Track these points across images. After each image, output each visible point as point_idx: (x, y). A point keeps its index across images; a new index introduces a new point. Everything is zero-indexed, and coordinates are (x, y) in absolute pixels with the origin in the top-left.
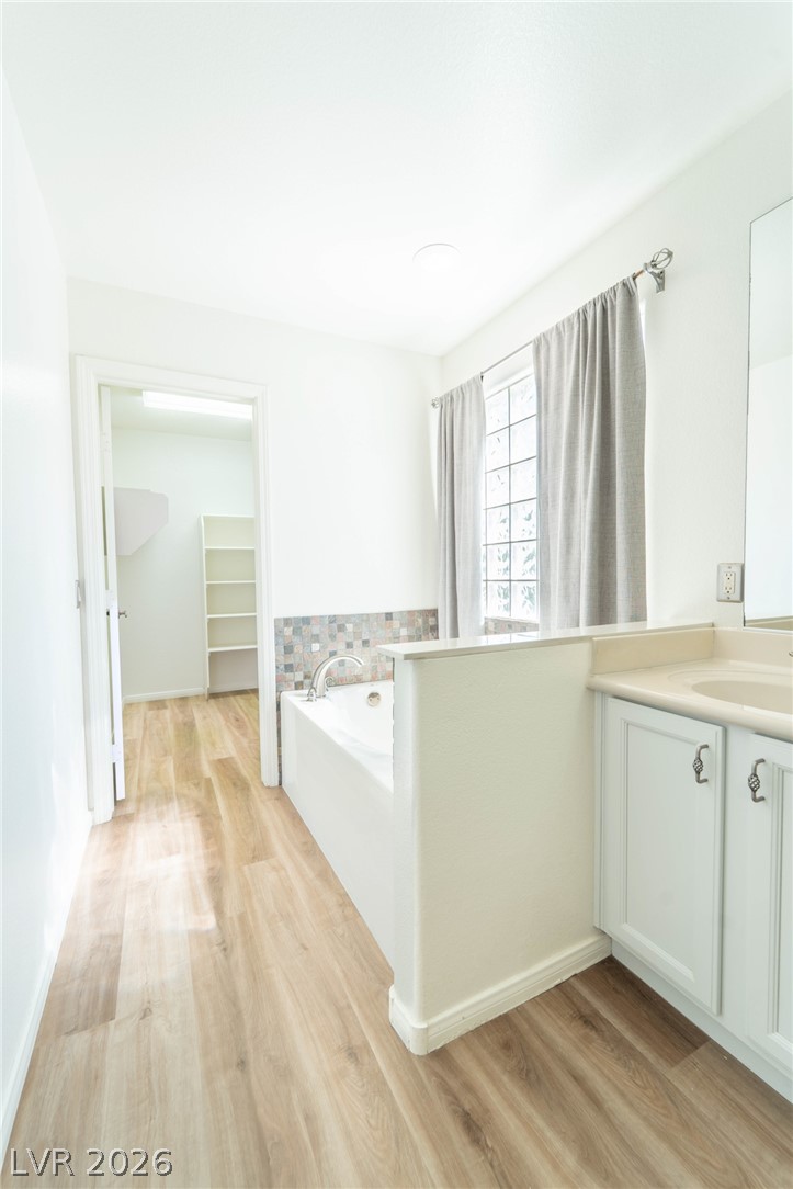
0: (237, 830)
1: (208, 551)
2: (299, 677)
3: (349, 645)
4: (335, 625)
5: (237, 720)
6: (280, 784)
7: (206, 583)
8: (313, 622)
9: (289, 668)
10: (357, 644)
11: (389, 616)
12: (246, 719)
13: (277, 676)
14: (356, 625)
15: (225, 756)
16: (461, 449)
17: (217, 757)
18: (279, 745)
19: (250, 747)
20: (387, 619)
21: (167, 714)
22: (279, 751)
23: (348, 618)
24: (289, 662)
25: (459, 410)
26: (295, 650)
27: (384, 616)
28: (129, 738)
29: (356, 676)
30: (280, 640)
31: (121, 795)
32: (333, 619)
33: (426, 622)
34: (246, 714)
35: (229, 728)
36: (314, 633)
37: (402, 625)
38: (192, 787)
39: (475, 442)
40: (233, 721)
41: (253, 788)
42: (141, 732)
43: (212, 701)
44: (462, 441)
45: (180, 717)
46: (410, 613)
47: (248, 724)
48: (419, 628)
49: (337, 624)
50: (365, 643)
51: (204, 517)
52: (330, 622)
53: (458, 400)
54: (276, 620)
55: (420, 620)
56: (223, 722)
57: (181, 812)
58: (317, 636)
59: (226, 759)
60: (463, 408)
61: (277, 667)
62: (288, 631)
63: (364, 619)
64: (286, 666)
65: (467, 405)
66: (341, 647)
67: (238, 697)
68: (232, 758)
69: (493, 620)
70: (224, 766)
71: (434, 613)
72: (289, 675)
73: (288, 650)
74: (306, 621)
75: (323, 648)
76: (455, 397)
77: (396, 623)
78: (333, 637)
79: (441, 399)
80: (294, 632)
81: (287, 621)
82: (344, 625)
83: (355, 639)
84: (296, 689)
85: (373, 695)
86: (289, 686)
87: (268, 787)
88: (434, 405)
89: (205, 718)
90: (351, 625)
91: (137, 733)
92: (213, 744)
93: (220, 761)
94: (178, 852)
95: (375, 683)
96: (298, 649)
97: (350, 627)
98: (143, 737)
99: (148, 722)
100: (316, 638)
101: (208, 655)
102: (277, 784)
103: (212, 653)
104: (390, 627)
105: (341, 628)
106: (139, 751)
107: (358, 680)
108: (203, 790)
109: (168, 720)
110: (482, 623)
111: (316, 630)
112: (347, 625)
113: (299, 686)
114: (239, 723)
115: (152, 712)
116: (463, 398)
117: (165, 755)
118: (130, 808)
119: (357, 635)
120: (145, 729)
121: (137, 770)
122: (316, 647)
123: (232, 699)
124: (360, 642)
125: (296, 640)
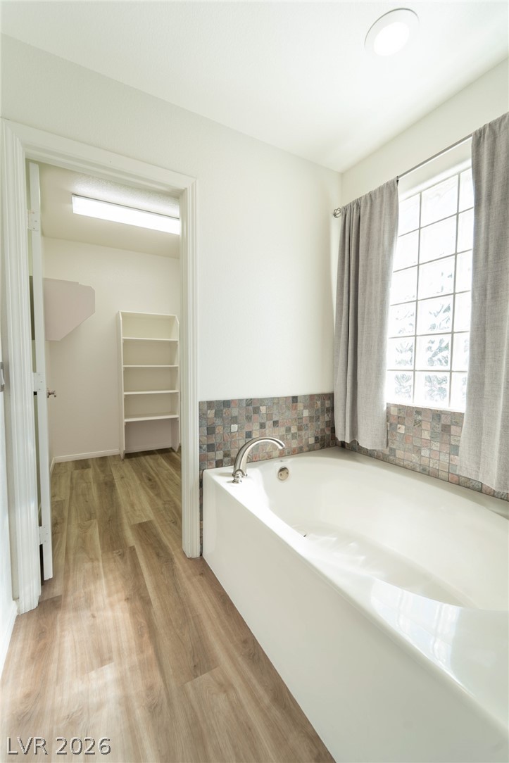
0: (170, 620)
1: (125, 340)
2: (220, 455)
3: (263, 426)
4: (251, 408)
5: (150, 480)
6: (201, 555)
7: (123, 366)
8: (232, 405)
9: (211, 447)
10: (269, 424)
11: (295, 399)
12: (157, 479)
13: (200, 455)
14: (269, 408)
15: (145, 520)
16: (367, 251)
17: (138, 520)
18: (201, 519)
19: (165, 508)
20: (293, 402)
21: (90, 473)
22: (201, 525)
23: (261, 401)
24: (210, 442)
25: (367, 216)
26: (217, 431)
27: (291, 399)
28: (57, 499)
29: (267, 453)
30: (204, 422)
31: (49, 574)
32: (250, 402)
33: (323, 404)
34: (156, 474)
35: (144, 488)
36: (233, 415)
37: (305, 407)
38: (118, 558)
39: (386, 243)
40: (146, 481)
41: (176, 560)
42: (69, 491)
43: (127, 461)
44: (368, 244)
45: (102, 477)
46: (312, 397)
47: (160, 484)
48: (318, 410)
49: (252, 406)
50: (276, 423)
51: (122, 313)
52: (248, 405)
53: (366, 207)
54: (201, 403)
55: (319, 403)
56: (138, 482)
57: (109, 595)
58: (236, 417)
59: (145, 523)
60: (371, 213)
61: (200, 447)
62: (211, 413)
63: (275, 402)
64: (208, 445)
65: (376, 210)
66: (255, 428)
67: (147, 457)
68: (150, 522)
69: (396, 406)
70: (144, 530)
71: (331, 396)
72: (211, 454)
73: (210, 430)
74: (227, 404)
75: (240, 428)
76: (362, 205)
77: (300, 406)
78: (249, 419)
79: (345, 209)
80: (216, 414)
81: (210, 404)
82: (258, 408)
83: (267, 420)
84: (217, 467)
85: (282, 470)
86: (211, 464)
87: (191, 559)
88: (335, 215)
89: (122, 478)
90: (264, 408)
91: (64, 494)
92: (132, 506)
93: (141, 525)
94: (110, 659)
95: (283, 459)
96: (219, 430)
97: (263, 409)
98: (71, 498)
99: (74, 481)
100: (234, 420)
101: (124, 424)
102: (198, 555)
103: (127, 423)
104: (296, 409)
105: (256, 410)
106: (66, 514)
107: (270, 457)
108: (129, 563)
109: (92, 480)
110: (385, 408)
111: (235, 412)
112: (261, 408)
113: (219, 464)
114: (152, 483)
115: (77, 471)
116: (372, 205)
117: (90, 519)
118: (57, 590)
119: (269, 416)
120: (72, 489)
121: (65, 535)
122: (234, 428)
123: (142, 459)
124: (271, 422)
125: (218, 422)
